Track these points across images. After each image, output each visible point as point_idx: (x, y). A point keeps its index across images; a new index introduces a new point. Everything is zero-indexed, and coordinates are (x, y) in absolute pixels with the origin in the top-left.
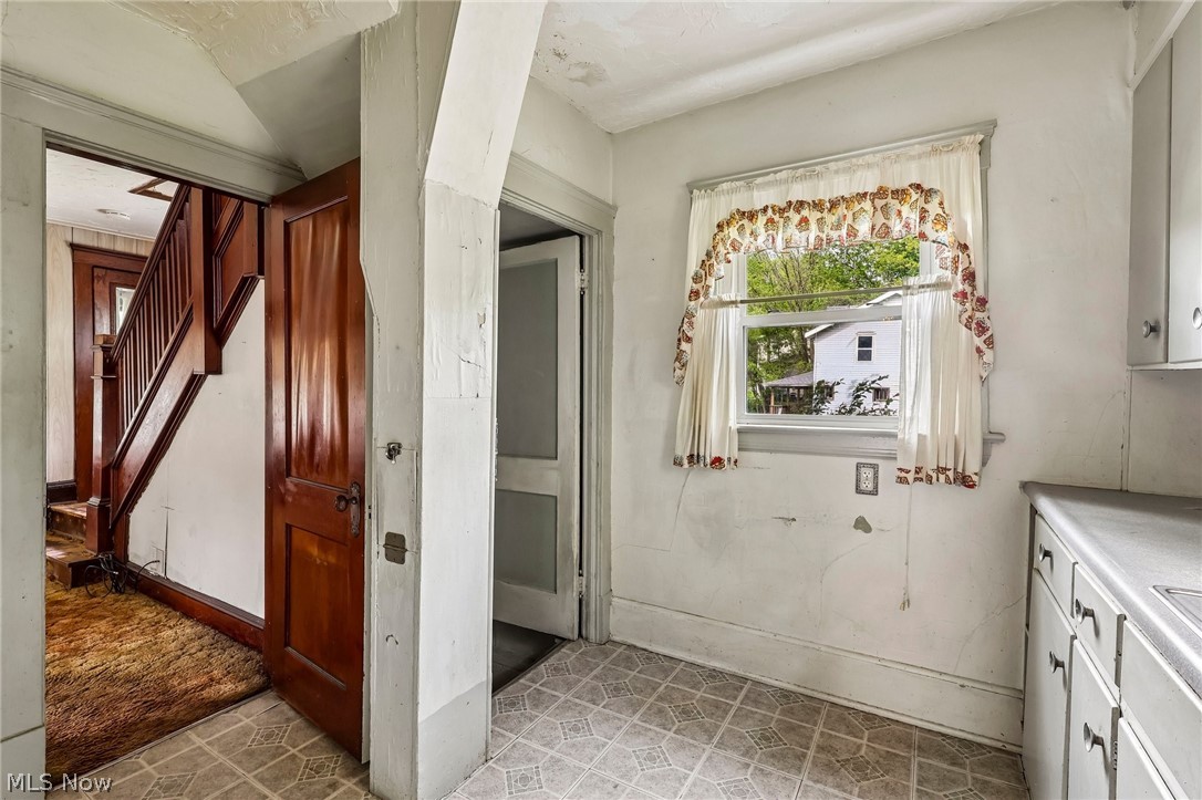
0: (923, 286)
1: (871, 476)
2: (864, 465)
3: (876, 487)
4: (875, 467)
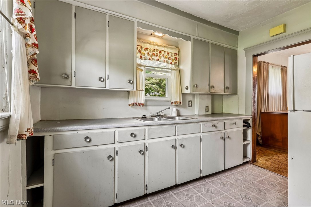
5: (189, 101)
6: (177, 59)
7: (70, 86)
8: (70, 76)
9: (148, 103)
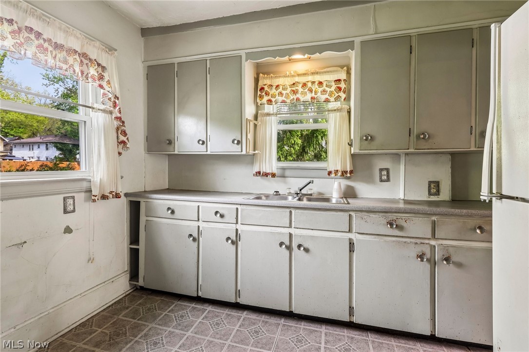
0: (99, 109)
1: (72, 203)
2: (68, 197)
3: (74, 208)
4: (73, 198)
5: (381, 170)
6: (340, 89)
7: (173, 153)
8: (173, 142)
9: (287, 173)
